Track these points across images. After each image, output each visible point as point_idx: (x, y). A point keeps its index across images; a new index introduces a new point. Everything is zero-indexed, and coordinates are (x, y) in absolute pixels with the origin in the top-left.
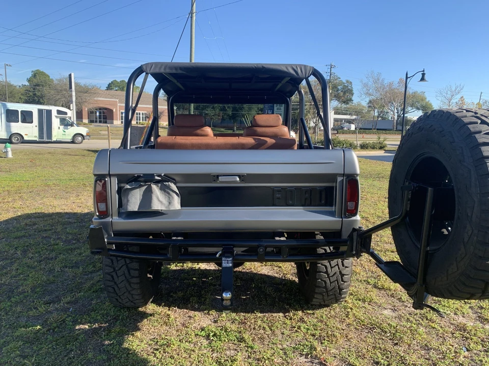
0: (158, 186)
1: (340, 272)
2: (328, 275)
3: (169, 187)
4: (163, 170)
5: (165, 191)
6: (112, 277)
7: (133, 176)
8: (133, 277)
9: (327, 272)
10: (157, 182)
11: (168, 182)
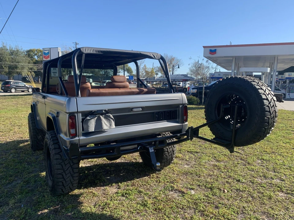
0: (103, 116)
1: (173, 150)
2: (168, 152)
3: (109, 117)
4: (107, 107)
5: (107, 119)
6: (63, 175)
7: (91, 111)
8: (75, 173)
9: (168, 151)
10: (102, 114)
11: (108, 114)
